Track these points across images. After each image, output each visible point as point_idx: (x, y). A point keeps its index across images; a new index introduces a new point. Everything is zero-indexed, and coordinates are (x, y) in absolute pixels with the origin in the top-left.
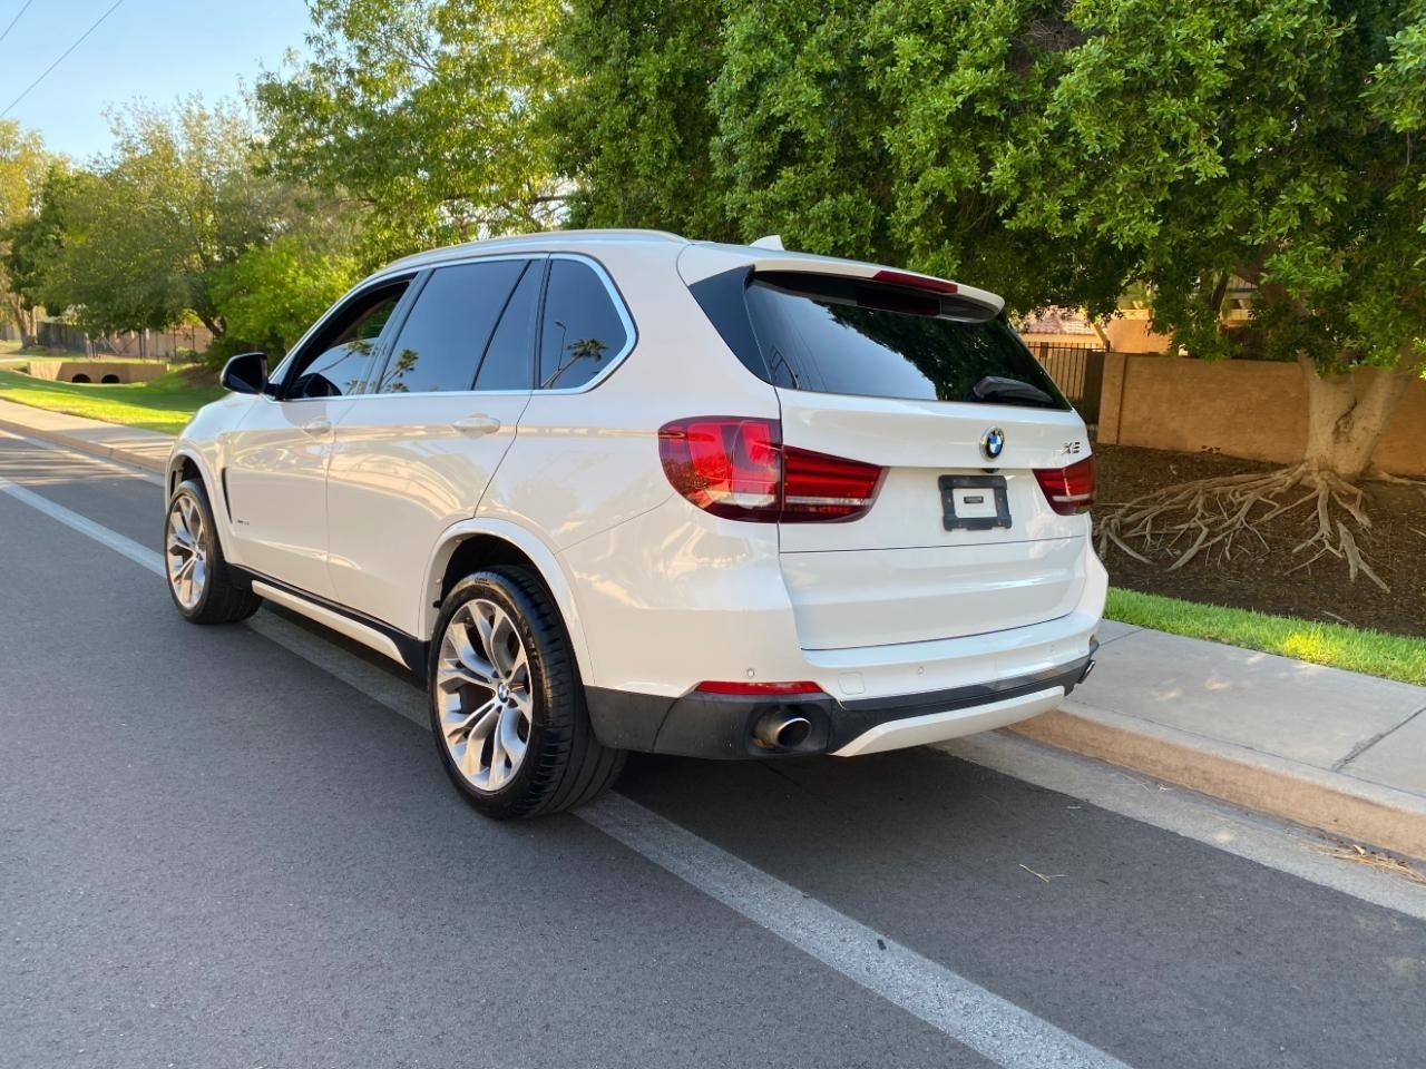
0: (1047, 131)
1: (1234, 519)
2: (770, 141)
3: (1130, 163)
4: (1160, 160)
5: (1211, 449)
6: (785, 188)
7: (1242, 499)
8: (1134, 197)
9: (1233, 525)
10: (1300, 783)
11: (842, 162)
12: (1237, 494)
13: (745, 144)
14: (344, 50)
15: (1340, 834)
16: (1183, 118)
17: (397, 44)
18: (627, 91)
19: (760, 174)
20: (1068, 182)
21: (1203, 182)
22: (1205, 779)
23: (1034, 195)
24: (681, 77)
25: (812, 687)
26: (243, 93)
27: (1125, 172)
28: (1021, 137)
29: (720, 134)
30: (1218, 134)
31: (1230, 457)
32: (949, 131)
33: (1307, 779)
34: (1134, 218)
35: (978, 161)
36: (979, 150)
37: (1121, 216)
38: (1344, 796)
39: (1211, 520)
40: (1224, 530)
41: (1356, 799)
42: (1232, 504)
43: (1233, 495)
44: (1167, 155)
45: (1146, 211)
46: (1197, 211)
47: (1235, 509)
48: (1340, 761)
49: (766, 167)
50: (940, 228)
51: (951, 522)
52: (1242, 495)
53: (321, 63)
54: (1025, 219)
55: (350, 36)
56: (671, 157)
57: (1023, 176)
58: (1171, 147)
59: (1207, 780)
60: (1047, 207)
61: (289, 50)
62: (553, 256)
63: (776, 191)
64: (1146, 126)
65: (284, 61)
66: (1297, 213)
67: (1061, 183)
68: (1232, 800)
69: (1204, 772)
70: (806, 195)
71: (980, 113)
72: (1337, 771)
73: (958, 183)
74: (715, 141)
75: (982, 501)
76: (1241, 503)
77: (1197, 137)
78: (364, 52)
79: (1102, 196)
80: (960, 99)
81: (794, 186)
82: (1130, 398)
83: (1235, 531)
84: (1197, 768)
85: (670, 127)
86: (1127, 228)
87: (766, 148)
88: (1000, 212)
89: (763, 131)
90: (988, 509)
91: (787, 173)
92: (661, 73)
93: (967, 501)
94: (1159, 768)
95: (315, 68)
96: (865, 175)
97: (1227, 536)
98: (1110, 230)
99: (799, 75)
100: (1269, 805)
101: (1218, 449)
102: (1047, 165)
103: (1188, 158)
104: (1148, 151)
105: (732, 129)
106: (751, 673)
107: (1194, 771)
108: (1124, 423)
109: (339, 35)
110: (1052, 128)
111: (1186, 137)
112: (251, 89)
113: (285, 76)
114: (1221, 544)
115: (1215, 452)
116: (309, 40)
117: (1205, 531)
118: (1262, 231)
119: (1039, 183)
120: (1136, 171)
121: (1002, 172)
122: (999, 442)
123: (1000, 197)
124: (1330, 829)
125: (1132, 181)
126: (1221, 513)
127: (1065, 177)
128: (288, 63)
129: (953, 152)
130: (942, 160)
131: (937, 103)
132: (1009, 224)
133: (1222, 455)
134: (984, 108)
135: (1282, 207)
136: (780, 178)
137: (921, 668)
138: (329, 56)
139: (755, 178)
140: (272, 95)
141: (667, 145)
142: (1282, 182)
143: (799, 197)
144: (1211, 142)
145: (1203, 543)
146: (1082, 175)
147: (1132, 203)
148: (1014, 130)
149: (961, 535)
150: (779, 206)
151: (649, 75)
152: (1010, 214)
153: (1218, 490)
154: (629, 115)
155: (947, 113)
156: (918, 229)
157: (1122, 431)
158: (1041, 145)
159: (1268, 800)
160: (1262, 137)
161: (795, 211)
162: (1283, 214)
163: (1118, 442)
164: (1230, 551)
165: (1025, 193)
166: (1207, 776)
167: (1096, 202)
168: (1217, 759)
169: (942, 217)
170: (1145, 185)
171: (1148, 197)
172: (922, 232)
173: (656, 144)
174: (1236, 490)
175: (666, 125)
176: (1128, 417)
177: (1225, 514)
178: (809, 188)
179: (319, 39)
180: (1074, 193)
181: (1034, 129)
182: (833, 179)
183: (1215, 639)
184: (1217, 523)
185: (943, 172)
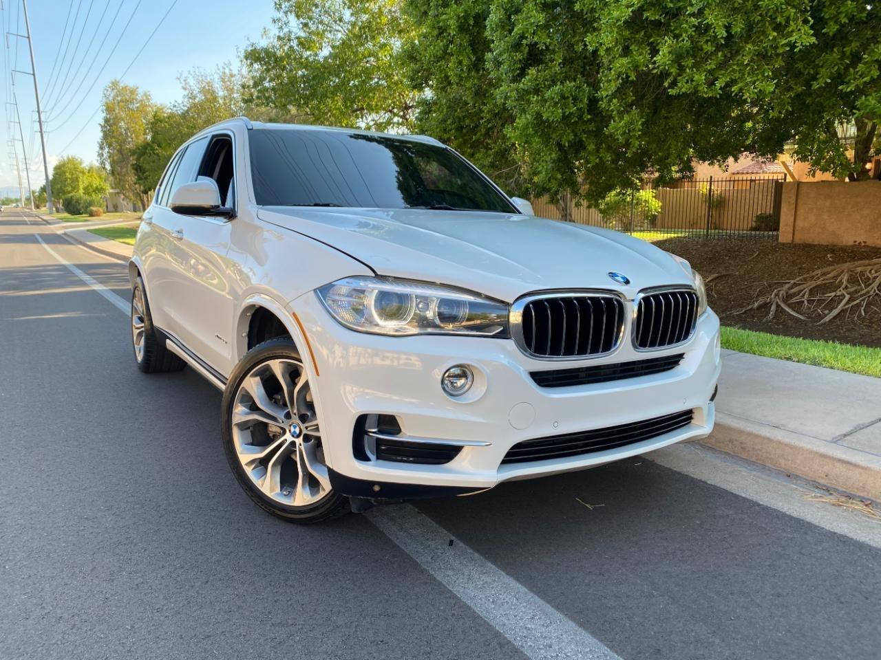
0: (694, 26)
1: (869, 288)
2: (521, 52)
3: (753, 43)
4: (771, 38)
5: (860, 243)
6: (530, 81)
7: (876, 275)
8: (758, 66)
9: (868, 292)
10: (803, 450)
11: (567, 62)
12: (873, 272)
13: (506, 55)
14: (294, 25)
15: (829, 485)
16: (784, 6)
17: (326, 19)
18: (442, 31)
19: (516, 73)
20: (711, 59)
21: (800, 50)
23: (688, 70)
24: (472, 18)
26: (239, 57)
27: (749, 49)
28: (677, 32)
29: (491, 51)
30: (811, 16)
31: (873, 248)
32: (627, 33)
33: (809, 447)
34: (758, 80)
35: (649, 52)
36: (650, 44)
37: (749, 80)
38: (833, 459)
39: (852, 290)
40: (861, 296)
41: (841, 461)
42: (869, 279)
43: (870, 272)
44: (775, 34)
45: (766, 74)
46: (806, 72)
47: (870, 282)
48: (839, 436)
49: (519, 69)
50: (631, 98)
52: (876, 272)
53: (282, 35)
54: (683, 87)
55: (298, 17)
56: (469, 70)
57: (678, 58)
58: (778, 28)
59: (743, 448)
60: (696, 77)
61: (265, 29)
63: (525, 83)
64: (761, 15)
65: (262, 36)
66: (877, 67)
67: (706, 61)
68: (758, 462)
69: (741, 443)
70: (544, 84)
71: (647, 18)
72: (835, 442)
73: (636, 68)
74: (489, 56)
76: (875, 278)
77: (796, 19)
78: (306, 25)
79: (735, 67)
80: (630, 10)
81: (536, 80)
82: (801, 211)
83: (869, 297)
84: (737, 440)
85: (467, 51)
86: (752, 87)
87: (519, 56)
88: (666, 84)
89: (517, 46)
91: (532, 71)
92: (459, 17)
94: (713, 441)
95: (279, 38)
96: (585, 69)
97: (863, 300)
98: (741, 90)
99: (531, 6)
100: (783, 466)
101: (865, 242)
102: (695, 50)
103: (790, 34)
104: (764, 33)
105: (499, 45)
107: (735, 442)
108: (797, 228)
109: (292, 17)
110: (696, 24)
111: (788, 19)
112: (242, 55)
113: (263, 43)
114: (859, 305)
115: (863, 244)
116: (274, 21)
117: (847, 297)
118: (852, 81)
119: (690, 62)
120: (756, 48)
121: (663, 57)
123: (664, 75)
124: (822, 481)
125: (754, 55)
126: (860, 285)
127: (708, 56)
128: (265, 37)
129: (633, 47)
130: (626, 51)
131: (616, 14)
132: (672, 92)
133: (868, 246)
134: (649, 15)
135: (865, 63)
136: (528, 74)
138: (286, 30)
139: (513, 76)
140: (254, 56)
141: (465, 62)
142: (865, 47)
143: (540, 86)
144: (806, 22)
145: (845, 305)
146: (720, 54)
147: (756, 70)
148: (673, 28)
150: (528, 92)
151: (451, 18)
152: (674, 84)
153: (859, 269)
154: (444, 46)
155: (623, 19)
156: (615, 101)
157: (796, 233)
158: (690, 37)
159: (782, 462)
160: (844, 15)
161: (538, 95)
162: (867, 68)
163: (793, 241)
164: (864, 310)
165: (682, 69)
166: (743, 446)
167: (730, 72)
168: (750, 434)
169: (632, 91)
170: (763, 57)
171: (767, 65)
172: (618, 102)
173: (460, 63)
174: (872, 269)
175: (465, 49)
176: (800, 223)
177: (863, 285)
178: (547, 80)
179: (279, 20)
180: (715, 67)
181: (685, 25)
182: (561, 73)
183: (789, 359)
184: (856, 291)
185: (625, 61)
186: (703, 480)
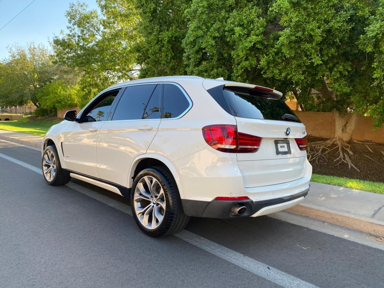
0: (275, 52)
1: (318, 153)
2: (199, 54)
3: (296, 60)
4: (304, 59)
5: (309, 135)
6: (204, 67)
7: (319, 148)
8: (297, 69)
9: (318, 155)
10: (363, 221)
11: (219, 60)
12: (318, 147)
13: (193, 55)
14: (77, 31)
15: (375, 234)
16: (310, 49)
17: (91, 29)
18: (158, 41)
19: (197, 63)
20: (280, 65)
21: (316, 65)
22: (337, 221)
23: (271, 68)
24: (174, 38)
25: (247, 198)
26: (49, 42)
27: (294, 62)
28: (267, 53)
29: (185, 53)
30: (320, 53)
31: (314, 137)
32: (249, 52)
33: (366, 220)
34: (297, 74)
35: (256, 60)
36: (256, 57)
37: (294, 74)
38: (376, 224)
39: (312, 153)
40: (316, 156)
41: (379, 225)
42: (317, 149)
43: (317, 147)
44: (306, 58)
45: (300, 72)
46: (312, 72)
47: (318, 150)
48: (372, 215)
49: (198, 61)
50: (245, 77)
51: (278, 153)
52: (319, 147)
53: (71, 34)
54: (269, 75)
55: (79, 27)
56: (171, 59)
57: (268, 63)
58: (307, 56)
59: (338, 221)
60: (275, 71)
61: (62, 30)
62: (164, 83)
63: (201, 68)
64: (301, 51)
65: (60, 33)
66: (339, 73)
67: (278, 65)
68: (345, 226)
69: (337, 219)
70: (209, 68)
71: (257, 47)
72: (372, 218)
73: (251, 65)
74: (184, 55)
75: (284, 147)
76: (319, 149)
77: (314, 54)
78: (82, 31)
79: (289, 69)
80: (252, 43)
81: (206, 67)
83: (318, 156)
84: (334, 218)
85: (170, 51)
86: (295, 77)
87: (198, 56)
88: (262, 73)
89: (197, 52)
90: (285, 149)
91: (204, 63)
92: (169, 37)
93: (281, 147)
94: (324, 218)
95: (69, 35)
96: (224, 63)
97: (317, 158)
98: (291, 78)
99: (208, 37)
100: (355, 227)
101: (311, 135)
102: (274, 60)
103: (311, 59)
104: (301, 57)
105: (189, 51)
106: (231, 194)
107: (334, 219)
109: (76, 26)
110: (276, 51)
111: (311, 53)
112: (52, 41)
113: (61, 38)
114: (315, 160)
115: (310, 136)
116: (68, 28)
117: (311, 156)
118: (329, 78)
119: (272, 65)
120: (297, 62)
121: (263, 62)
122: (289, 131)
123: (262, 69)
124: (372, 233)
125: (296, 65)
126: (314, 152)
127: (278, 64)
128: (61, 34)
129: (249, 57)
130: (246, 59)
131: (246, 45)
132: (264, 76)
133: (312, 137)
134: (258, 46)
135: (335, 71)
136: (202, 64)
137: (273, 192)
138: (73, 32)
139: (195, 64)
140: (57, 42)
141: (170, 56)
142: (334, 66)
143: (207, 69)
144: (318, 55)
145: (311, 159)
146: (283, 63)
147: (296, 70)
148: (265, 52)
149: (280, 156)
150: (202, 71)
151: (165, 37)
152: (265, 73)
153: (313, 146)
154: (159, 48)
155: (249, 47)
156: (239, 77)
158: (273, 56)
159: (355, 226)
160: (330, 53)
161: (206, 73)
162: (335, 73)
164: (318, 161)
165: (269, 68)
166: (338, 220)
167: (287, 70)
168: (340, 215)
169: (246, 74)
170: (299, 66)
171: (300, 69)
172: (241, 78)
173: (167, 55)
174: (318, 146)
175: (170, 50)
177: (315, 152)
178: (210, 67)
179: (70, 28)
180: (282, 68)
181: (271, 51)
182: (216, 65)
183: (329, 184)
184: (314, 154)
185: (247, 62)
186: (332, 235)
